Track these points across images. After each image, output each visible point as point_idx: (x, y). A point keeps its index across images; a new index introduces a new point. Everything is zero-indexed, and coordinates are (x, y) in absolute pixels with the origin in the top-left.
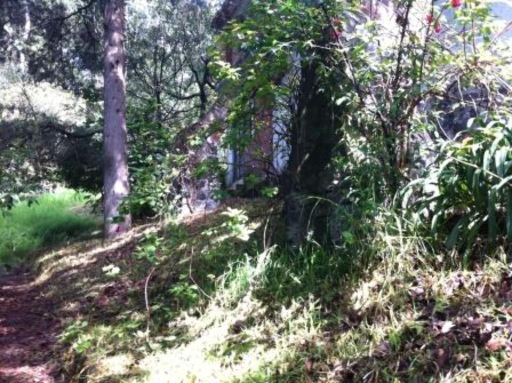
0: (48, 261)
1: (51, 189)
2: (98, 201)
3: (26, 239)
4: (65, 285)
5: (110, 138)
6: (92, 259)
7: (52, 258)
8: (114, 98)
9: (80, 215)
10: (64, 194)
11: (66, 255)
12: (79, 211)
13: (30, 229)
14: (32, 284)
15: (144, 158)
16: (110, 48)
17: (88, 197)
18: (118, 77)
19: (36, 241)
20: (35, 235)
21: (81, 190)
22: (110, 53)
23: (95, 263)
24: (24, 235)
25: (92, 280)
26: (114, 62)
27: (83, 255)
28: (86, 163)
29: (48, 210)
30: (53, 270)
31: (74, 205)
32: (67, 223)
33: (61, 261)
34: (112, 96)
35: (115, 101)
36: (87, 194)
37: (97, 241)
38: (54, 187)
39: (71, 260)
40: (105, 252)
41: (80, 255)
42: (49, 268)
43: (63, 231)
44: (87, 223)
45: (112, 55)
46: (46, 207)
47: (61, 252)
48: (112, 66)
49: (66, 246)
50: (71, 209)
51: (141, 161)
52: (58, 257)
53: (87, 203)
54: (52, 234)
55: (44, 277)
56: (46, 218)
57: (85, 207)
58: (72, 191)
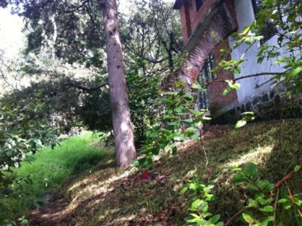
0: (76, 190)
1: (78, 132)
2: (108, 138)
3: (61, 169)
4: (90, 217)
5: (114, 88)
6: (110, 188)
7: (78, 187)
8: (114, 58)
9: (97, 148)
10: (86, 134)
11: (89, 183)
12: (96, 145)
13: (64, 162)
14: (64, 212)
15: (138, 103)
16: (108, 21)
17: (102, 135)
18: (116, 41)
19: (68, 170)
20: (68, 166)
21: (96, 131)
22: (108, 25)
23: (113, 191)
24: (60, 167)
25: (113, 211)
26: (112, 31)
27: (103, 183)
28: (98, 110)
29: (77, 146)
30: (80, 200)
31: (93, 142)
32: (89, 155)
33: (85, 190)
34: (112, 57)
35: (115, 59)
36: (101, 133)
37: (112, 170)
38: (80, 131)
39: (93, 188)
40: (120, 180)
41: (100, 183)
42: (76, 197)
43: (86, 161)
44: (102, 154)
45: (110, 26)
46: (75, 145)
47: (85, 181)
48: (111, 34)
49: (89, 175)
50: (91, 144)
51: (137, 105)
52: (83, 186)
53: (101, 140)
54: (79, 164)
55: (72, 207)
56: (75, 152)
57: (100, 142)
58: (91, 132)
